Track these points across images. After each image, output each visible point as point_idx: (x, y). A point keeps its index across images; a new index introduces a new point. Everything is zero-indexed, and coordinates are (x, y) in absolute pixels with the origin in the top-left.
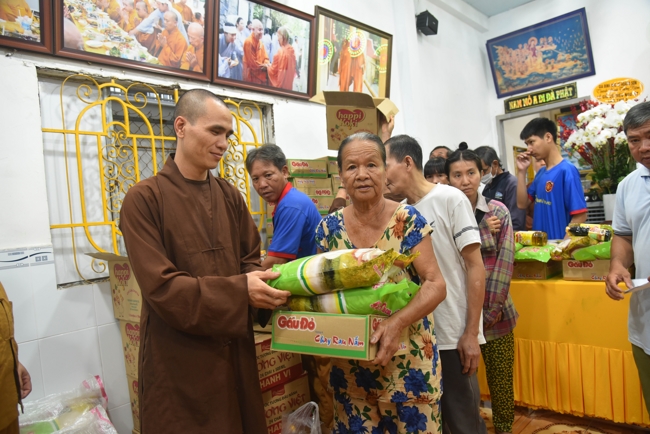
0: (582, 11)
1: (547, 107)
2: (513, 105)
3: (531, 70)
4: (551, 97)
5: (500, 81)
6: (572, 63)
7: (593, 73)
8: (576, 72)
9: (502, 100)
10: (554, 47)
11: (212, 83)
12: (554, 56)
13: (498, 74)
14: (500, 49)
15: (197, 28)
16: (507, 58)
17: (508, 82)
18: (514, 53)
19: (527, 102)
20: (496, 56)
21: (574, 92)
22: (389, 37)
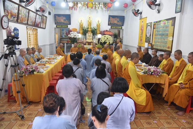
0: (70, 15)
1: (63, 28)
2: (57, 26)
3: (61, 21)
4: (64, 26)
5: (56, 22)
6: (67, 22)
7: (70, 24)
8: (68, 23)
9: (56, 25)
10: (65, 19)
11: (35, 27)
12: (65, 20)
13: (56, 20)
14: (57, 16)
15: (35, 19)
16: (58, 18)
17: (57, 22)
18: (59, 18)
19: (60, 26)
20: (56, 17)
21: (68, 27)
22: (47, 17)
